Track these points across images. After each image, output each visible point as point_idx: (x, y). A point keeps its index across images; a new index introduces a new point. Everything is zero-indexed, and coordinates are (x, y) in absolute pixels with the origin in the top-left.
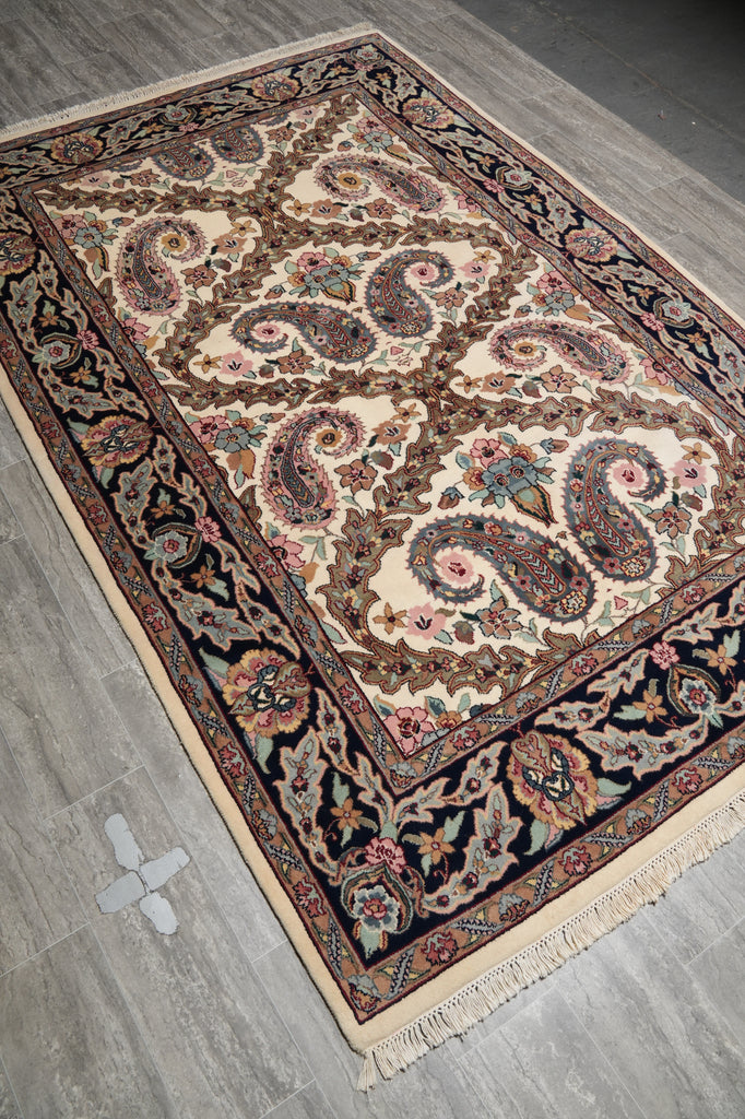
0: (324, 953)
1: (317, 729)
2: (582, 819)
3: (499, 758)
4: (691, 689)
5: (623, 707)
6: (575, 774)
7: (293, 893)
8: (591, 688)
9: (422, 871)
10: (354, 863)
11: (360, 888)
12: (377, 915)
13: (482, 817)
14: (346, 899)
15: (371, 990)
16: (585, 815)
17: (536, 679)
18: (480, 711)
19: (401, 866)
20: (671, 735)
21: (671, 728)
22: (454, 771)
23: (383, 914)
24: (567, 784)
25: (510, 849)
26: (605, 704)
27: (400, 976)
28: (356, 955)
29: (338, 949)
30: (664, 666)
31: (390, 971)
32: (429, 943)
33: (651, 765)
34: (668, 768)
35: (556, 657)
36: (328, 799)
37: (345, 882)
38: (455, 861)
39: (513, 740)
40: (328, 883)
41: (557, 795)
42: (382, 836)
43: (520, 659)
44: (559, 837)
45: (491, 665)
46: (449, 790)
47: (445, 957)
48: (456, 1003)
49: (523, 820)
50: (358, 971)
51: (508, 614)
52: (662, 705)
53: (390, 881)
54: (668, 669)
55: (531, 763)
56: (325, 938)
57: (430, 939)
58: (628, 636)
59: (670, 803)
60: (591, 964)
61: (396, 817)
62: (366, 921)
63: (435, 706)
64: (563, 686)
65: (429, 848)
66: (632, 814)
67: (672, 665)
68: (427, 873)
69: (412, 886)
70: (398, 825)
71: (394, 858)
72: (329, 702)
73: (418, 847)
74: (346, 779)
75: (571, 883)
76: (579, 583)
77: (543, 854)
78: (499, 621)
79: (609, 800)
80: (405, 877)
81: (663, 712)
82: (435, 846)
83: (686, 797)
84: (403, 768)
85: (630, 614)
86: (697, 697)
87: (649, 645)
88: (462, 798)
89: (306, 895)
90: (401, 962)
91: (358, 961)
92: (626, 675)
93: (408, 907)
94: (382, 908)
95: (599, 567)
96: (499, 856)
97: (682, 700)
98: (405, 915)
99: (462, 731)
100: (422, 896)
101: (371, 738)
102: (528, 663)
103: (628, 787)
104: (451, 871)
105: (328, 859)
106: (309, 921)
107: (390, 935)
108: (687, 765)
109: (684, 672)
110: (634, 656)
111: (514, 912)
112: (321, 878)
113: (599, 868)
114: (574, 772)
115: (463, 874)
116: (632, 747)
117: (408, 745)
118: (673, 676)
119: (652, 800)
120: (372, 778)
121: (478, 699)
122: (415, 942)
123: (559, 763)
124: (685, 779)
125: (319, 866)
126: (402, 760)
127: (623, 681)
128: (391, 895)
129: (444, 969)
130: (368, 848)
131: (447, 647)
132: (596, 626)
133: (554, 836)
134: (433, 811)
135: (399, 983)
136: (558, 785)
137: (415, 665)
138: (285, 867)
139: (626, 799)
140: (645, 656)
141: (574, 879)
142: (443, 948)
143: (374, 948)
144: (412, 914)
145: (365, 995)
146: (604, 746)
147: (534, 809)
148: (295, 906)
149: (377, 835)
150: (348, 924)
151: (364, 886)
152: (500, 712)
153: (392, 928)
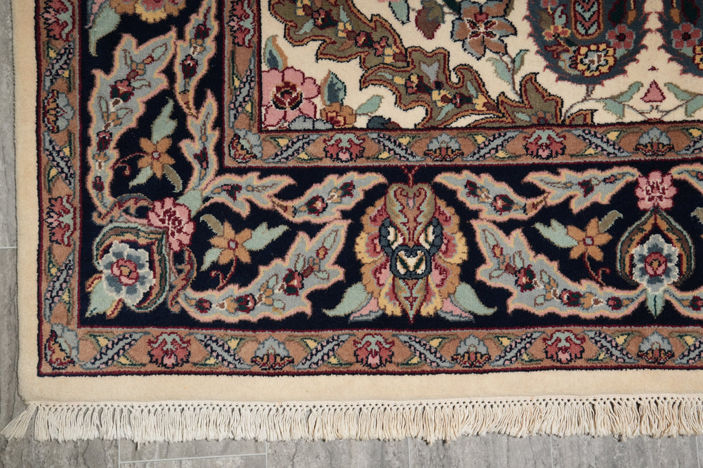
0: (44, 285)
1: (181, 36)
2: (411, 313)
3: (367, 193)
4: (656, 251)
5: (554, 223)
6: (440, 262)
7: (46, 204)
8: (532, 178)
9: (200, 262)
10: (132, 211)
11: (122, 241)
12: (124, 280)
13: (303, 245)
14: (101, 244)
15: (71, 349)
16: (418, 311)
17: (473, 128)
18: (383, 126)
19: (181, 244)
20: (585, 286)
21: (591, 278)
22: (306, 177)
23: (130, 282)
24: (423, 267)
25: (311, 296)
26: (534, 206)
27: (110, 353)
28: (76, 307)
29: (61, 289)
30: (644, 204)
31: (103, 342)
32: (161, 339)
33: (536, 304)
34: (552, 320)
35: (520, 116)
36: (145, 126)
37: (111, 226)
38: (244, 273)
39: (397, 181)
40: (91, 216)
41: (402, 271)
42: (181, 200)
43: (473, 92)
44: (373, 316)
45: (433, 78)
46: (286, 194)
47: (169, 361)
48: (153, 410)
49: (346, 274)
50: (68, 323)
51: (501, 27)
52: (603, 248)
53: (160, 253)
54: (645, 211)
55: (399, 220)
56: (54, 271)
57: (165, 336)
58: (630, 141)
59: (525, 357)
60: (317, 457)
61: (210, 188)
62: (108, 279)
63: (334, 90)
64: (501, 154)
65: (224, 243)
66: (472, 342)
67: (656, 209)
68: (205, 267)
69: (180, 271)
70: (206, 199)
71: (180, 231)
72: (213, 11)
73: (212, 235)
74: (179, 115)
75: (352, 368)
76: (621, 38)
77: (343, 323)
78: (482, 29)
79: (457, 312)
80: (178, 258)
81: (598, 256)
82: (232, 245)
83: (548, 363)
84: (251, 140)
85: (655, 115)
86: (655, 264)
87: (645, 168)
88: (295, 212)
89: (60, 215)
90: (119, 340)
91: (76, 313)
92: (587, 187)
93: (162, 290)
94: (133, 275)
95: (665, 31)
96: (294, 297)
97: (632, 257)
98: (154, 296)
99: (345, 138)
100: (184, 288)
101: (237, 83)
102: (479, 102)
103: (489, 311)
104: (232, 281)
105: (107, 191)
106: (46, 244)
107: (125, 307)
108: (578, 329)
109: (663, 226)
110: (615, 171)
111: (272, 361)
112: (87, 206)
113: (393, 373)
114: (440, 258)
115: (244, 291)
116: (529, 273)
117: (273, 117)
118: (645, 223)
119: (506, 342)
120: (209, 131)
121: (389, 109)
122: (147, 329)
123: (431, 238)
124: (563, 344)
125: (93, 192)
126: (255, 130)
127: (579, 192)
128: (152, 267)
129: (160, 373)
130: (158, 204)
131: (396, 25)
132: (599, 106)
133: (369, 311)
134: (253, 206)
135: (105, 358)
136: (412, 262)
137: (344, 24)
138: (54, 172)
139: (479, 322)
140: (630, 178)
141: (359, 367)
142: (172, 352)
143: (100, 310)
144: (162, 300)
145: (62, 350)
146: (497, 251)
147: (366, 271)
148: (41, 220)
149: (176, 196)
150: (88, 270)
151: (127, 242)
152: (404, 141)
153: (132, 301)
